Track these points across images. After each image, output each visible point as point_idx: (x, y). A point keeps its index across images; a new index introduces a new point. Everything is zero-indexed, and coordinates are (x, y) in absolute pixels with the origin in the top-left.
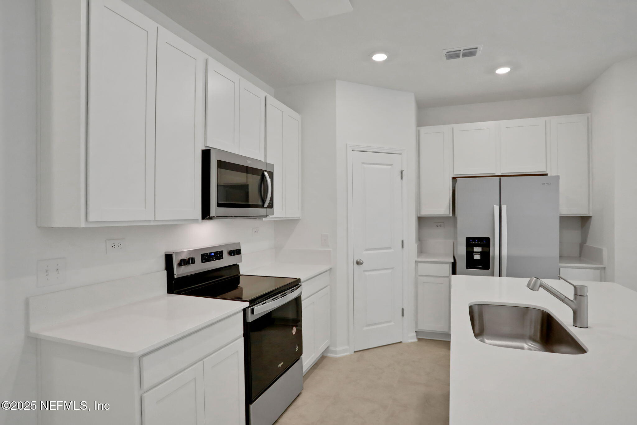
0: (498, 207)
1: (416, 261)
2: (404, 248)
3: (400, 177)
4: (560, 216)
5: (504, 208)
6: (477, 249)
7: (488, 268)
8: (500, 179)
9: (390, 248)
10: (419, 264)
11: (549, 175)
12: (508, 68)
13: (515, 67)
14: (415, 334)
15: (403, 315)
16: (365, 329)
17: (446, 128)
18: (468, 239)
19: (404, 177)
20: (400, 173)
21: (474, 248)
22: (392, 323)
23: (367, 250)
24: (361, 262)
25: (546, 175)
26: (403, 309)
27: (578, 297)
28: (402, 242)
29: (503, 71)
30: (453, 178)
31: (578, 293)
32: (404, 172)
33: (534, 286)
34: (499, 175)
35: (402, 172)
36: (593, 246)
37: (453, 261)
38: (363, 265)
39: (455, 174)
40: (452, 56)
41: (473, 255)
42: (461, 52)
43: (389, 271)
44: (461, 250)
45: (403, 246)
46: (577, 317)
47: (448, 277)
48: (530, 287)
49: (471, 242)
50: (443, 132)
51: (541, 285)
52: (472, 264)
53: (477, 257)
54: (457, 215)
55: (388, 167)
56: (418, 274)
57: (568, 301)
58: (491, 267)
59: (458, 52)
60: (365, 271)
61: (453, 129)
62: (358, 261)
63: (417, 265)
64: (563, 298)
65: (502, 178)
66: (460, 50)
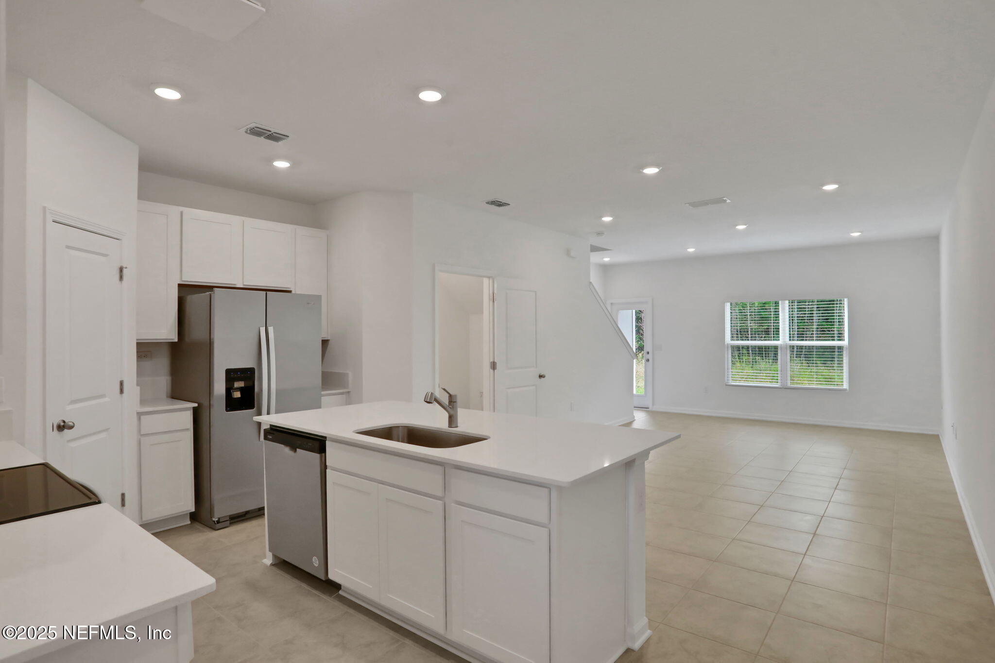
0: (265, 328)
1: (138, 413)
2: (124, 395)
3: (118, 277)
4: (322, 340)
5: (270, 330)
6: (239, 384)
7: (251, 406)
8: (266, 293)
9: (103, 396)
10: (142, 417)
11: (293, 292)
12: (287, 163)
15: (123, 505)
18: (229, 372)
19: (125, 278)
20: (118, 271)
21: (235, 383)
23: (74, 402)
24: (71, 424)
25: (290, 292)
26: (123, 495)
27: (452, 403)
28: (122, 383)
29: (282, 164)
30: (180, 285)
31: (452, 400)
32: (125, 271)
33: (430, 400)
34: (242, 286)
35: (121, 270)
36: (335, 371)
37: (196, 405)
38: (73, 429)
39: (183, 280)
40: (256, 132)
41: (233, 392)
42: (270, 133)
43: (103, 435)
44: (220, 387)
45: (122, 391)
46: (452, 421)
47: (188, 430)
48: (428, 401)
49: (232, 375)
50: (167, 215)
51: (435, 399)
52: (232, 405)
53: (237, 395)
54: (213, 339)
55: (103, 259)
56: (142, 433)
57: (448, 408)
58: (256, 405)
59: (265, 131)
60: (69, 441)
61: (182, 213)
62: (62, 424)
63: (139, 419)
64: (445, 406)
65: (268, 292)
66: (270, 131)
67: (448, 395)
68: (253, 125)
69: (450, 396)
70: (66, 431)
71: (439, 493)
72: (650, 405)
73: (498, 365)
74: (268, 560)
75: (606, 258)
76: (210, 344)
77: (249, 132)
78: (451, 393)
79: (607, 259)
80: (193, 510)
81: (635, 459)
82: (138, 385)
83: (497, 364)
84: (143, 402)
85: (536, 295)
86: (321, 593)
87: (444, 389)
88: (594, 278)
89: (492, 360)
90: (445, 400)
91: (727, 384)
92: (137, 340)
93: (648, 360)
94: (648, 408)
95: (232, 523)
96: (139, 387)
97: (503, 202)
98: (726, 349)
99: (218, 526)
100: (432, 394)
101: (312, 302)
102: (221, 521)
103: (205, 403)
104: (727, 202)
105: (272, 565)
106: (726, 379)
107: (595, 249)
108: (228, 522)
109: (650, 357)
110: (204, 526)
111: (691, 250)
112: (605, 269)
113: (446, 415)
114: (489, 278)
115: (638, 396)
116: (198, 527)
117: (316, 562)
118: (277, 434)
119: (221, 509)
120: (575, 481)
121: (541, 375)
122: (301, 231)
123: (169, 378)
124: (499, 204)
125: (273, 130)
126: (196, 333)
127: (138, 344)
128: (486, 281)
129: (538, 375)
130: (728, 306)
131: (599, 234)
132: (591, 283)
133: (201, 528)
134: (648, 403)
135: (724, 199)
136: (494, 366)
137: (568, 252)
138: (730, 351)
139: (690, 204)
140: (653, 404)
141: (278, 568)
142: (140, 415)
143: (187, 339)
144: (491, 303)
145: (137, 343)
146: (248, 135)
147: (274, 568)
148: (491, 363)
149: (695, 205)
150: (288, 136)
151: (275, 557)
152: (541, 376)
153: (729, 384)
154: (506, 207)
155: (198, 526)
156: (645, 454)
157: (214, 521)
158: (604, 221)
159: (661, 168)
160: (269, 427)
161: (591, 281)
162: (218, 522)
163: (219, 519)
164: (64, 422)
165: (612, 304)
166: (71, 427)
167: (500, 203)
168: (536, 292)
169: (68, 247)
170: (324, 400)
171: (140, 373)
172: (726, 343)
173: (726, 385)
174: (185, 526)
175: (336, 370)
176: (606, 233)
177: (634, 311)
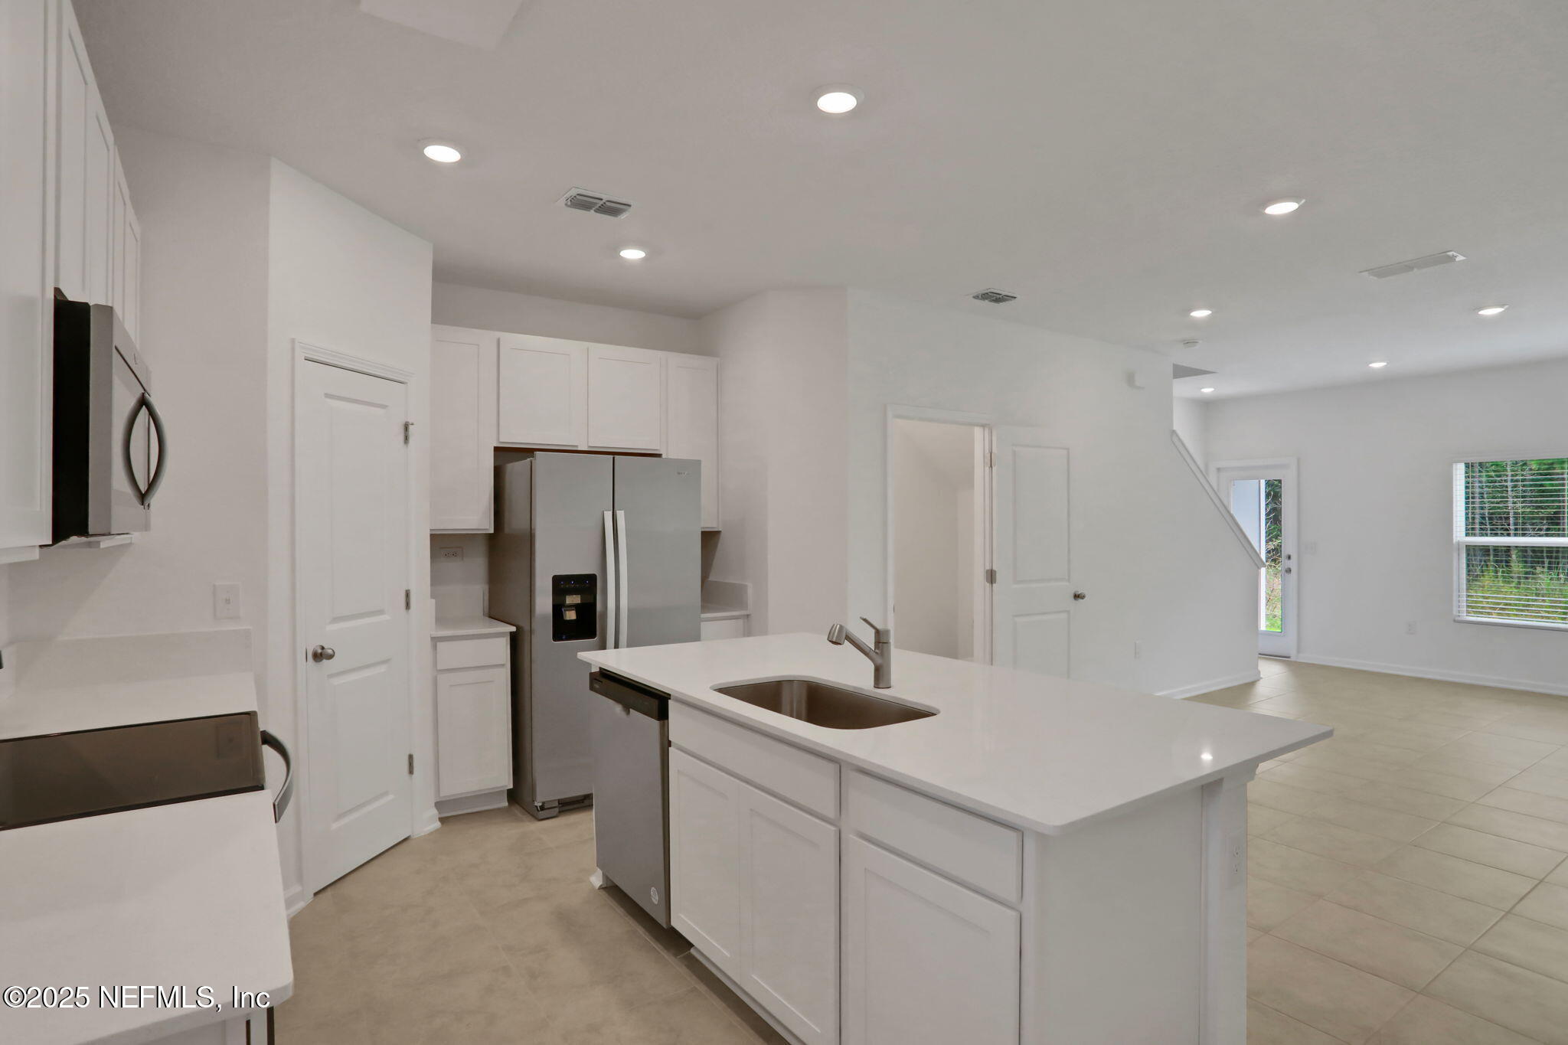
0: (611, 512)
1: (432, 638)
2: (411, 611)
3: (402, 438)
4: (702, 532)
5: (621, 515)
6: (573, 599)
7: (591, 634)
8: (614, 458)
9: (381, 612)
10: (440, 645)
11: (664, 456)
12: (641, 252)
13: (653, 252)
14: (435, 811)
15: (411, 772)
16: (335, 826)
17: (486, 338)
18: (557, 580)
19: (411, 440)
20: (402, 430)
21: (567, 597)
22: (391, 797)
23: (336, 620)
24: (330, 652)
25: (659, 456)
26: (411, 757)
27: (880, 644)
28: (408, 594)
29: (632, 254)
30: (496, 449)
31: (881, 639)
32: (411, 428)
33: (839, 637)
34: (586, 449)
35: (406, 427)
36: (727, 581)
37: (514, 629)
38: (332, 660)
39: (501, 440)
40: (582, 203)
41: (565, 611)
42: (601, 202)
43: (382, 669)
44: (544, 603)
45: (408, 605)
46: (880, 675)
47: (503, 665)
48: (834, 640)
49: (562, 585)
50: (478, 345)
51: (846, 636)
52: (562, 630)
53: (571, 615)
54: (534, 529)
55: (380, 411)
56: (438, 668)
57: (873, 654)
58: (598, 633)
59: (595, 201)
60: (331, 676)
61: (499, 341)
62: (320, 651)
63: (435, 647)
64: (867, 650)
65: (617, 457)
66: (602, 199)
67: (873, 631)
68: (573, 192)
69: (878, 632)
70: (325, 662)
71: (830, 812)
72: (1293, 653)
73: (998, 577)
74: (597, 880)
75: (1206, 387)
76: (531, 537)
77: (569, 203)
78: (878, 627)
79: (1207, 391)
80: (511, 787)
81: (1221, 780)
82: (432, 596)
83: (997, 575)
84: (441, 620)
85: (1068, 454)
86: (662, 947)
87: (865, 620)
88: (1182, 423)
89: (988, 567)
90: (868, 639)
91: (1457, 619)
92: (431, 530)
93: (1289, 571)
94: (1289, 657)
95: (563, 811)
96: (434, 601)
97: (1004, 293)
98: (1455, 555)
99: (542, 814)
100: (841, 627)
101: (689, 470)
102: (546, 806)
103: (527, 628)
104: (1457, 259)
105: (601, 888)
106: (1455, 609)
107: (1182, 372)
108: (557, 810)
109: (1292, 564)
110: (524, 811)
111: (1377, 365)
112: (1207, 407)
113: (870, 667)
114: (983, 426)
115: (1267, 634)
116: (516, 812)
117: (655, 897)
118: (607, 682)
119: (546, 790)
120: (1073, 824)
121: (1077, 593)
122: (675, 359)
123: (486, 587)
124: (998, 298)
125: (605, 198)
126: (516, 521)
127: (433, 537)
128: (978, 432)
129: (1073, 592)
130: (1459, 472)
131: (1189, 343)
132: (1174, 432)
133: (519, 815)
134: (1288, 646)
135: (1450, 253)
136: (991, 577)
137: (1130, 379)
138: (1464, 555)
139: (1371, 271)
140: (1299, 651)
141: (609, 895)
142: (435, 640)
143: (507, 530)
144: (987, 469)
145: (431, 535)
146: (569, 208)
147: (603, 893)
148: (987, 571)
149: (1381, 272)
150: (629, 206)
151: (606, 878)
152: (1077, 597)
153: (1460, 619)
154: (1010, 302)
155: (517, 810)
156: (1248, 768)
157: (536, 807)
158: (1194, 318)
159: (1303, 201)
160: (598, 670)
161: (1174, 429)
162: (542, 808)
163: (543, 803)
164: (323, 648)
165: (1219, 470)
166: (330, 657)
167: (998, 296)
168: (1068, 449)
169: (327, 396)
170: (706, 628)
171: (436, 579)
172: (1454, 541)
173: (1455, 621)
174: (499, 809)
175: (731, 580)
176: (1200, 342)
177: (1263, 483)
